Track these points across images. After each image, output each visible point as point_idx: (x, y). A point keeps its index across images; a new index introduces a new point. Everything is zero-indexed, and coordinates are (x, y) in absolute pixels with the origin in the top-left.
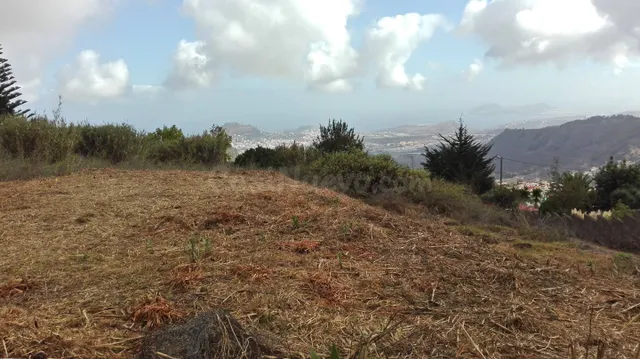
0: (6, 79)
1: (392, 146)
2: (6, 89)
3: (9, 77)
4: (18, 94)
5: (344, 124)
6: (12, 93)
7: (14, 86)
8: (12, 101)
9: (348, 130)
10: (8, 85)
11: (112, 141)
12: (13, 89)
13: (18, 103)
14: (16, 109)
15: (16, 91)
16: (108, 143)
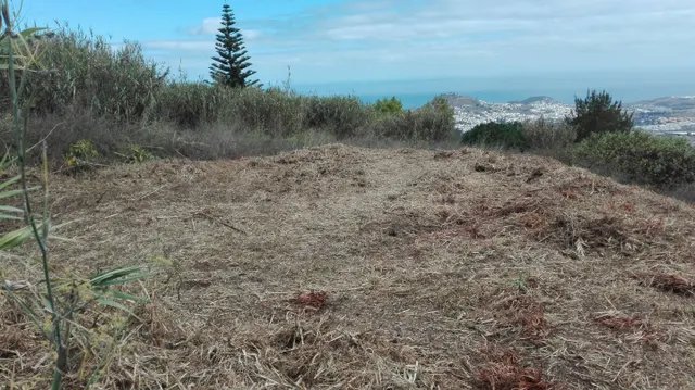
0: (238, 49)
1: (647, 123)
2: (238, 59)
3: (240, 46)
4: (249, 64)
5: (608, 95)
6: (243, 63)
7: (245, 56)
8: (244, 71)
9: (612, 103)
10: (239, 55)
11: (339, 113)
12: (244, 59)
13: (248, 74)
14: (246, 80)
15: (246, 61)
16: (336, 114)
